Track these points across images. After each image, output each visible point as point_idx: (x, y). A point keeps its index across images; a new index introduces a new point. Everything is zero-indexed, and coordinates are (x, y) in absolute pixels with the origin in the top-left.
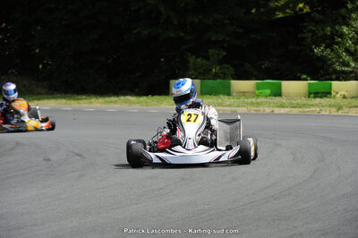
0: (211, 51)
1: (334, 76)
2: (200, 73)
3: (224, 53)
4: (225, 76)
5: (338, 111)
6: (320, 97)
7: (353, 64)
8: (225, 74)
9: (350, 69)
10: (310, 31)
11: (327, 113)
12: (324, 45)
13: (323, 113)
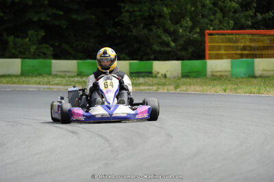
0: (30, 33)
1: (152, 57)
2: (20, 52)
3: (43, 34)
4: (45, 56)
5: (176, 89)
6: (143, 77)
7: (173, 44)
8: (44, 54)
9: (169, 49)
10: (127, 11)
11: (165, 91)
12: (142, 26)
13: (161, 91)
